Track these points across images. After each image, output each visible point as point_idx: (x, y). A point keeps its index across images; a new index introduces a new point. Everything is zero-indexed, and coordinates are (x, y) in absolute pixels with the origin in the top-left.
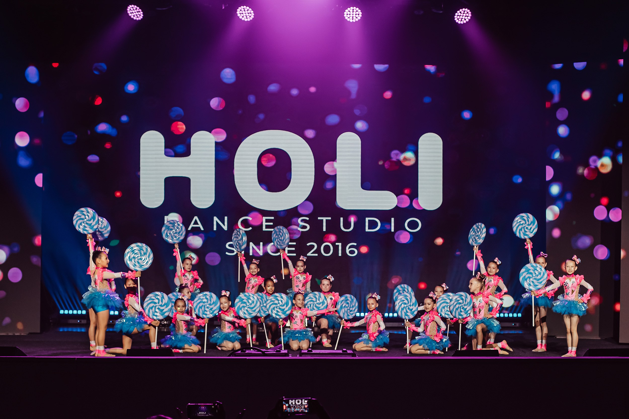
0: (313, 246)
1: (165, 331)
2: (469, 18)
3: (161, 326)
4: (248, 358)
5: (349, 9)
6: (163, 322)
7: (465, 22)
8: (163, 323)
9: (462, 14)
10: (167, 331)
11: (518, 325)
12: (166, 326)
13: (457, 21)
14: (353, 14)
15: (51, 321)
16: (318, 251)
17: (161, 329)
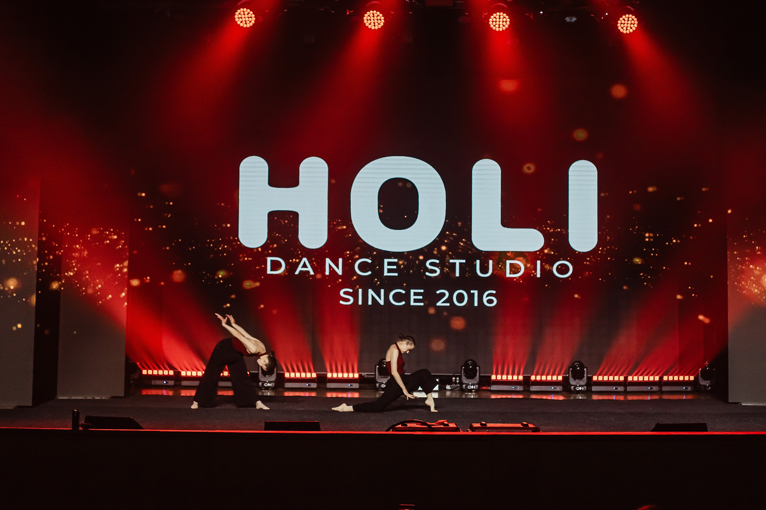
0: (443, 295)
1: (269, 395)
2: (636, 26)
3: (263, 388)
5: (495, 15)
6: (267, 384)
7: (631, 31)
10: (271, 395)
11: (689, 388)
12: (270, 388)
13: (620, 29)
14: (499, 22)
15: (132, 382)
16: (450, 300)
17: (263, 393)
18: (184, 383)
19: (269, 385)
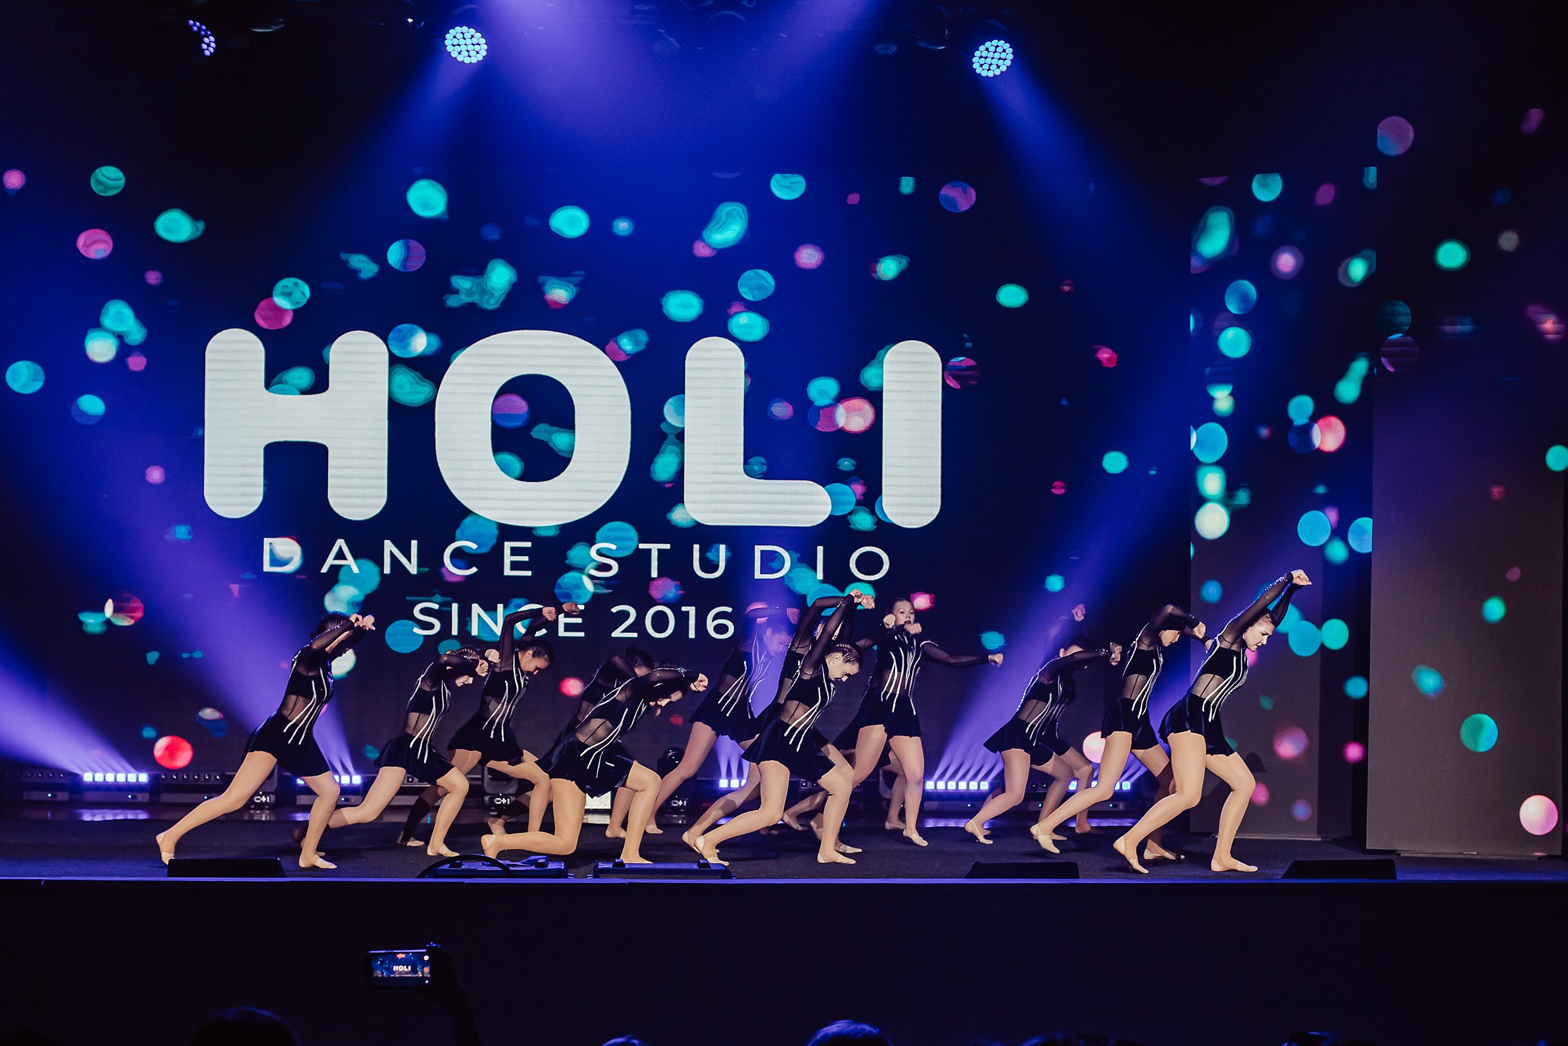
0: (625, 615)
1: (264, 819)
2: (1008, 63)
3: (253, 807)
4: (467, 881)
6: (259, 797)
7: (998, 72)
8: (258, 799)
9: (991, 55)
10: (268, 819)
11: (1121, 806)
12: (266, 807)
13: (979, 70)
16: (638, 626)
17: (251, 816)
18: (90, 796)
19: (264, 799)
